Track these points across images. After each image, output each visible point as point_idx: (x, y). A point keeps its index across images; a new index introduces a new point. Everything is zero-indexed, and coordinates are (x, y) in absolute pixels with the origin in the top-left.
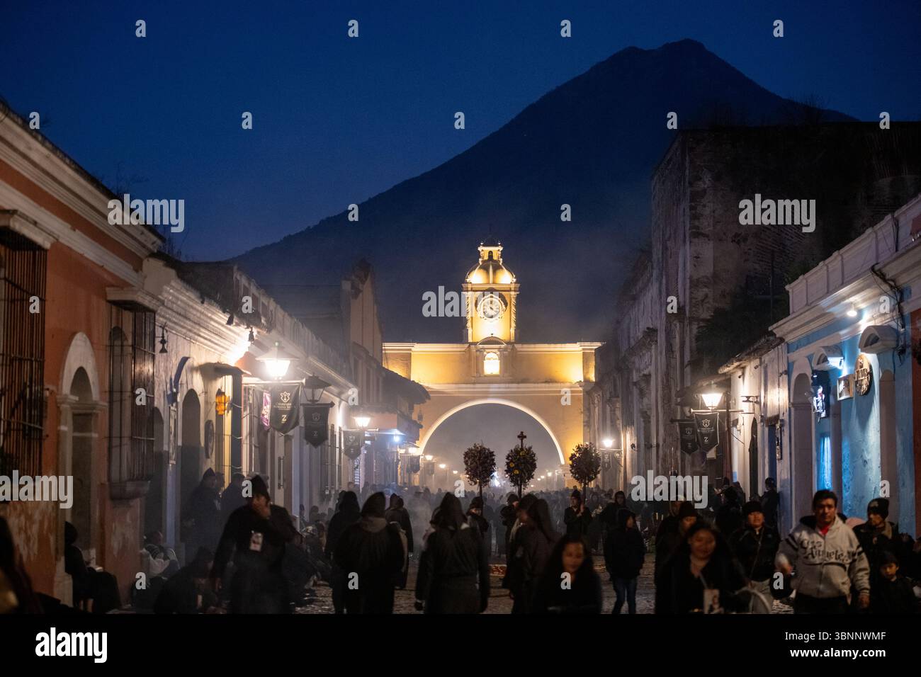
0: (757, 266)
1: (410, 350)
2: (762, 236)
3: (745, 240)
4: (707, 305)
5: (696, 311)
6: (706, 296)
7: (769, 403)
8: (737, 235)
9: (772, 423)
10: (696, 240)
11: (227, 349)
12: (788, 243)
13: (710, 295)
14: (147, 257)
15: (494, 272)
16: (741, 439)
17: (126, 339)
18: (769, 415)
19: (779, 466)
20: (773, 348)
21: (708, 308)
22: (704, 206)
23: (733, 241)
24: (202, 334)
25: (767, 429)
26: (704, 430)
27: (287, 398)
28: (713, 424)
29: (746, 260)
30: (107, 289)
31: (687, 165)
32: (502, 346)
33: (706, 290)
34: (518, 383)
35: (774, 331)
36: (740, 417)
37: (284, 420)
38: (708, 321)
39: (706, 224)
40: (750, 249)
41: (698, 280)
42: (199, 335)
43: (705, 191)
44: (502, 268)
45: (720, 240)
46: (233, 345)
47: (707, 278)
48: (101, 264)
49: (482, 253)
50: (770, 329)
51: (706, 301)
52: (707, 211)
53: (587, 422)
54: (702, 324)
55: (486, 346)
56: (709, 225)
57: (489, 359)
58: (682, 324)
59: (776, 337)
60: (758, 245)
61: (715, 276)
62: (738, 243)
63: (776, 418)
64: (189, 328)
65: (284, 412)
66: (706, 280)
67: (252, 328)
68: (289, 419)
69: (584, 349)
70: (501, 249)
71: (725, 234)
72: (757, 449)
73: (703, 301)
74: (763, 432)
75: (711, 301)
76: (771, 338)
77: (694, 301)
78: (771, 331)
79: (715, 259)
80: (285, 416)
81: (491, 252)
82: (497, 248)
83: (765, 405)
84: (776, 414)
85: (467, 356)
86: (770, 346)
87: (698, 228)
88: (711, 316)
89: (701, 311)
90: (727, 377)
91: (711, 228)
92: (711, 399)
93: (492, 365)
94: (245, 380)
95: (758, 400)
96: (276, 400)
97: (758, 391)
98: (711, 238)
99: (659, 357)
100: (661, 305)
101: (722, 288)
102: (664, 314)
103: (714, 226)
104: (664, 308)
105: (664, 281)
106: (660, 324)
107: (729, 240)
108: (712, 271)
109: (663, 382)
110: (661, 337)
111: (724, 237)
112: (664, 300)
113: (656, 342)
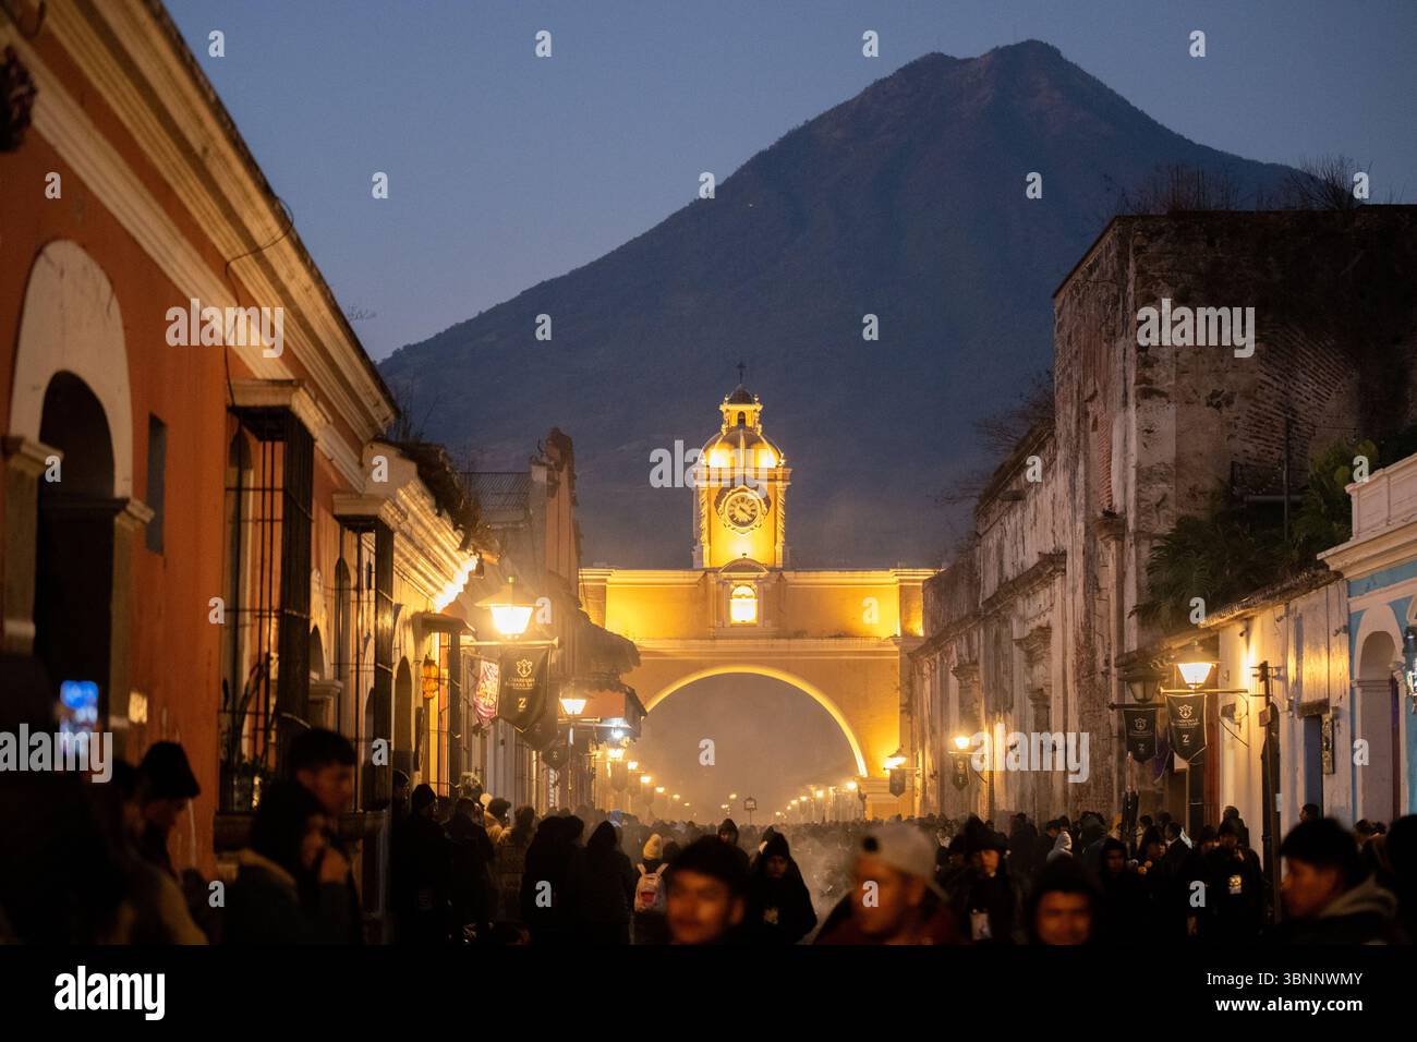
0: (1249, 447)
1: (605, 580)
2: (1258, 396)
3: (1229, 402)
4: (1166, 511)
5: (1146, 521)
6: (1165, 498)
7: (1305, 679)
8: (1215, 394)
9: (1315, 714)
10: (1147, 403)
11: (439, 589)
12: (1301, 408)
13: (1171, 493)
14: (369, 441)
15: (748, 446)
16: (1243, 736)
17: (349, 578)
18: (1305, 699)
19: (1328, 784)
20: (1317, 588)
21: (1167, 516)
23: (1208, 405)
24: (419, 566)
25: (1300, 724)
26: (1182, 724)
27: (527, 670)
28: (1197, 713)
29: (1231, 436)
30: (335, 496)
31: (1131, 273)
32: (762, 575)
33: (1163, 486)
34: (789, 638)
35: (1327, 561)
36: (1241, 703)
37: (522, 706)
38: (1166, 538)
39: (1164, 374)
40: (1238, 418)
41: (1150, 469)
42: (415, 568)
44: (762, 442)
45: (1187, 403)
46: (448, 583)
47: (1166, 466)
48: (329, 457)
49: (726, 415)
50: (1320, 556)
51: (1164, 504)
52: (1166, 354)
53: (906, 705)
54: (1156, 543)
55: (733, 575)
56: (1168, 376)
57: (740, 597)
58: (1120, 543)
59: (1328, 571)
60: (1251, 411)
61: (1179, 462)
62: (1218, 406)
63: (1323, 705)
64: (408, 556)
65: (523, 693)
66: (1162, 469)
67: (480, 554)
68: (530, 705)
69: (901, 581)
70: (759, 407)
71: (1195, 392)
72: (1278, 755)
73: (1158, 505)
74: (1292, 727)
75: (1172, 506)
76: (1321, 572)
77: (1143, 505)
78: (1322, 560)
79: (1179, 434)
80: (524, 700)
81: (742, 414)
82: (752, 407)
83: (1298, 682)
84: (1322, 698)
85: (702, 591)
86: (1313, 585)
87: (1148, 381)
88: (1173, 530)
89: (1155, 522)
90: (1212, 635)
91: (1172, 383)
92: (1194, 672)
93: (744, 608)
94: (465, 640)
95: (1282, 673)
96: (508, 672)
97: (1281, 658)
98: (1173, 398)
99: (1069, 600)
100: (1074, 510)
101: (1191, 483)
102: (1080, 526)
103: (1178, 379)
104: (1081, 516)
105: (1081, 469)
106: (1073, 541)
107: (1204, 402)
108: (1173, 454)
109: (1077, 639)
110: (1075, 565)
111: (1194, 397)
112: (1080, 500)
113: (1065, 571)
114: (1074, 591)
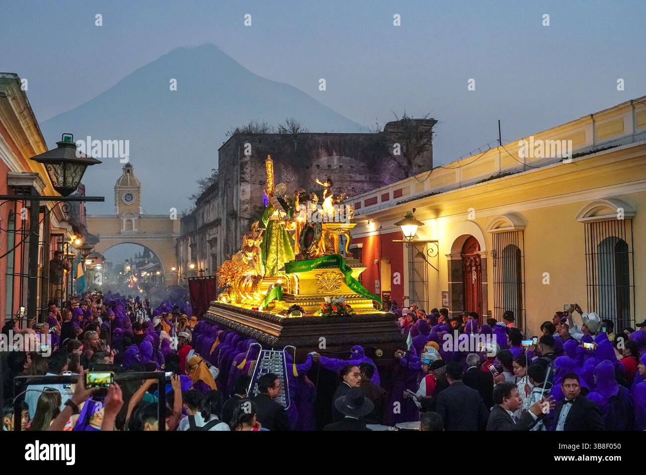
4: (248, 212)
5: (243, 214)
6: (247, 208)
8: (261, 181)
10: (243, 184)
13: (249, 207)
22: (247, 169)
31: (239, 150)
33: (247, 205)
41: (243, 201)
43: (247, 162)
45: (253, 183)
52: (248, 171)
56: (248, 177)
58: (236, 220)
61: (251, 198)
62: (261, 185)
66: (247, 201)
77: (242, 209)
79: (251, 192)
81: (128, 170)
87: (243, 178)
98: (250, 182)
99: (222, 231)
100: (223, 208)
101: (254, 204)
102: (225, 213)
103: (251, 177)
104: (225, 210)
105: (225, 198)
106: (224, 217)
107: (258, 183)
108: (250, 197)
109: (224, 243)
110: (224, 223)
111: (255, 182)
112: (225, 206)
113: (221, 224)
114: (223, 230)
